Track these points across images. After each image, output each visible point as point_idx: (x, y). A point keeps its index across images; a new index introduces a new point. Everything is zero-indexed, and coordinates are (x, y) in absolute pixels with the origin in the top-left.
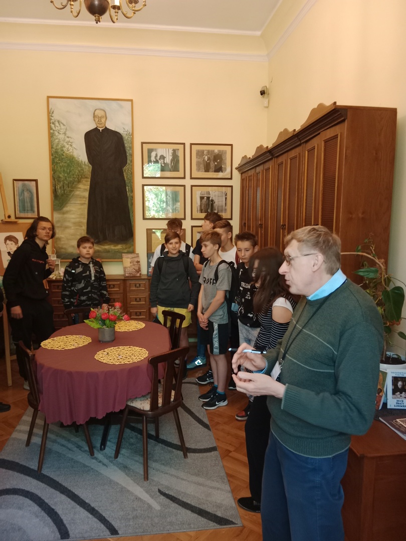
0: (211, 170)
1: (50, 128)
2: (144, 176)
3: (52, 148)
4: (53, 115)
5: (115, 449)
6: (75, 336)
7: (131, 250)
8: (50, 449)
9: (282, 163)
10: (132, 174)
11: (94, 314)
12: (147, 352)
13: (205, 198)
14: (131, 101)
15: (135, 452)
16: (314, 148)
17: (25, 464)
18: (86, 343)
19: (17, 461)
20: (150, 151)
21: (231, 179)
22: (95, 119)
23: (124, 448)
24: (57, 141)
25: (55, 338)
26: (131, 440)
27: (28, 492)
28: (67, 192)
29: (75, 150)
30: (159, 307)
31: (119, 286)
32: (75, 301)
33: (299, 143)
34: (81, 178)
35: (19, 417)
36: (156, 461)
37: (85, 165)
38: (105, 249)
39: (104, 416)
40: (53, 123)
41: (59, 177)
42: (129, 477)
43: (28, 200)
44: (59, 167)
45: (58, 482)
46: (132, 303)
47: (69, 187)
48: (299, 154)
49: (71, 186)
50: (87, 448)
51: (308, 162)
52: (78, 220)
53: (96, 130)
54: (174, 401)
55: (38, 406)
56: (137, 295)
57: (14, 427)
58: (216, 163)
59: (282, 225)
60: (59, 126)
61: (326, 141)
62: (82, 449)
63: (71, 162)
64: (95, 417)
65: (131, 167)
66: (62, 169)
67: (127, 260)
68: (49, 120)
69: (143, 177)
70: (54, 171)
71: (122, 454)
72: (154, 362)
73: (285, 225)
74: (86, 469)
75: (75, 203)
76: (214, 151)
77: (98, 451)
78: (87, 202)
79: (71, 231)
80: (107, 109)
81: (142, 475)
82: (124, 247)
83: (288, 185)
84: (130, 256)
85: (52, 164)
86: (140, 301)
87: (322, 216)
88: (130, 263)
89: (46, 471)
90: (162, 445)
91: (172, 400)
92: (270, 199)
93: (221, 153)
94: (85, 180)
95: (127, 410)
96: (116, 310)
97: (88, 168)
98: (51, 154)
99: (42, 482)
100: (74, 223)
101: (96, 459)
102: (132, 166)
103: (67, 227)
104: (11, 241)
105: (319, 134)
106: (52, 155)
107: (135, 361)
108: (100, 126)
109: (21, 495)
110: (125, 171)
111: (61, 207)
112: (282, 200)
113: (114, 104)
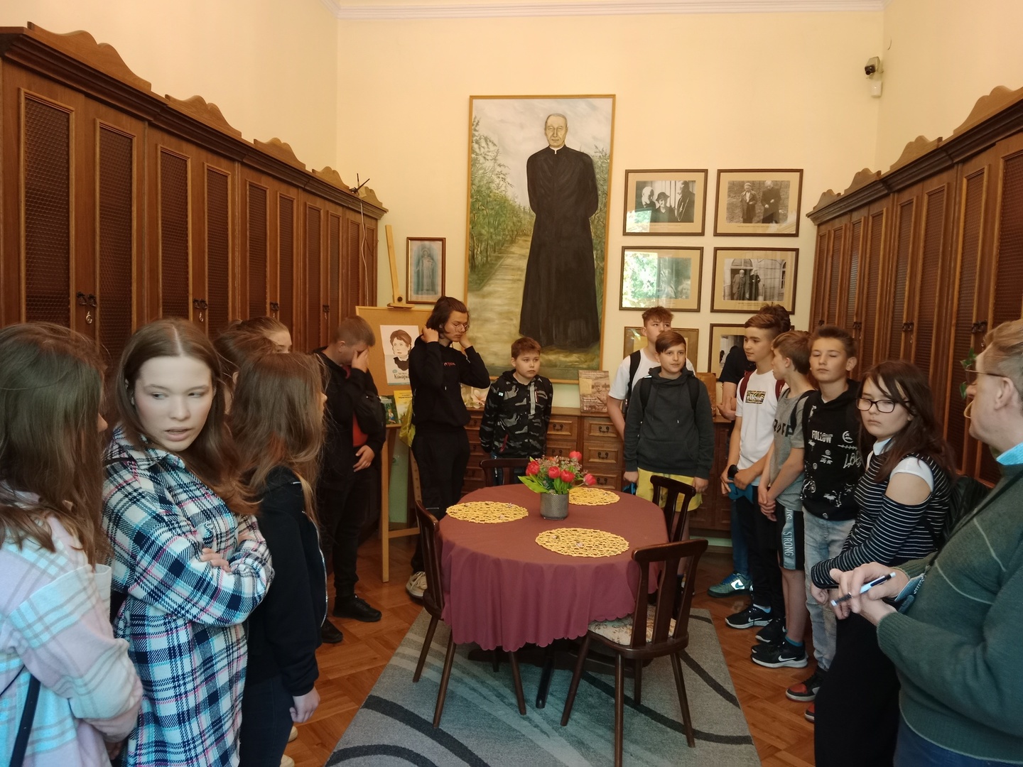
0: (756, 219)
1: (471, 150)
2: (627, 231)
3: (472, 184)
4: (477, 129)
5: (562, 710)
6: (500, 504)
7: (594, 364)
8: (452, 692)
9: (910, 202)
10: (605, 227)
11: (536, 467)
12: (627, 543)
13: (742, 271)
14: (613, 96)
15: (597, 721)
16: (981, 173)
17: (412, 710)
18: (520, 517)
19: (399, 703)
20: (640, 186)
21: (796, 235)
22: (548, 131)
23: (577, 711)
24: (481, 172)
25: (468, 504)
26: (590, 699)
27: (418, 755)
28: (491, 260)
29: (509, 188)
30: (641, 471)
31: (571, 426)
32: (501, 445)
33: (949, 163)
34: (517, 235)
35: (402, 633)
36: (635, 742)
37: (525, 212)
38: (550, 361)
39: (550, 643)
40: (477, 142)
41: (481, 234)
42: (588, 760)
43: (426, 273)
44: (481, 216)
45: (466, 748)
46: (591, 460)
47: (495, 251)
48: (948, 184)
49: (500, 248)
50: (514, 701)
51: (967, 199)
52: (506, 308)
53: (548, 151)
54: (673, 637)
55: (441, 612)
56: (603, 447)
57: (394, 649)
58: (767, 206)
59: (905, 324)
60: (486, 146)
61: (1008, 160)
62: (506, 700)
63: (501, 207)
64: (535, 644)
65: (603, 214)
66: (487, 220)
67: (587, 381)
68: (471, 136)
69: (625, 234)
70: (472, 222)
71: (575, 721)
72: (642, 558)
73: (912, 324)
74: (513, 735)
75: (504, 280)
76: (764, 182)
77: (533, 708)
78: (523, 278)
79: (494, 327)
80: (569, 114)
81: (610, 761)
82: (582, 359)
83: (922, 244)
84: (593, 374)
85: (471, 212)
86: (606, 458)
87: (996, 304)
88: (593, 387)
89: (445, 726)
90: (647, 717)
91: (671, 634)
92: (880, 272)
93: (776, 187)
94: (523, 238)
95: (587, 641)
96: (571, 465)
97: (528, 219)
98: (471, 195)
99: (441, 743)
100: (500, 314)
101: (529, 720)
102: (605, 213)
103: (487, 321)
104: (401, 339)
105: (993, 145)
106: (472, 197)
107: (605, 555)
108: (555, 144)
109: (407, 759)
110: (593, 222)
111: (480, 284)
112: (908, 275)
113: (582, 104)
